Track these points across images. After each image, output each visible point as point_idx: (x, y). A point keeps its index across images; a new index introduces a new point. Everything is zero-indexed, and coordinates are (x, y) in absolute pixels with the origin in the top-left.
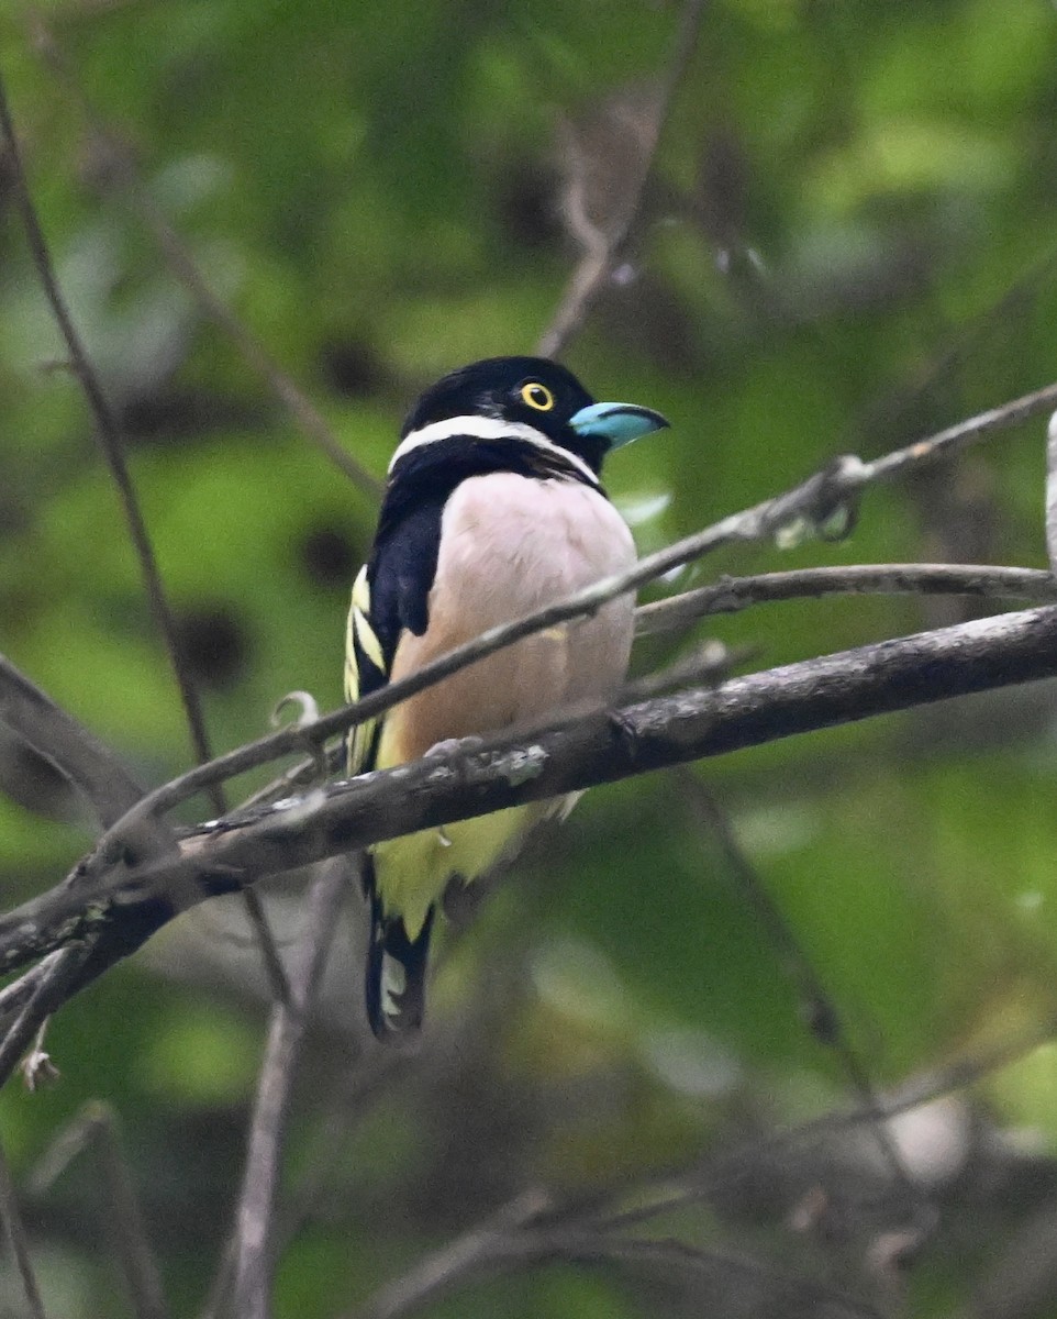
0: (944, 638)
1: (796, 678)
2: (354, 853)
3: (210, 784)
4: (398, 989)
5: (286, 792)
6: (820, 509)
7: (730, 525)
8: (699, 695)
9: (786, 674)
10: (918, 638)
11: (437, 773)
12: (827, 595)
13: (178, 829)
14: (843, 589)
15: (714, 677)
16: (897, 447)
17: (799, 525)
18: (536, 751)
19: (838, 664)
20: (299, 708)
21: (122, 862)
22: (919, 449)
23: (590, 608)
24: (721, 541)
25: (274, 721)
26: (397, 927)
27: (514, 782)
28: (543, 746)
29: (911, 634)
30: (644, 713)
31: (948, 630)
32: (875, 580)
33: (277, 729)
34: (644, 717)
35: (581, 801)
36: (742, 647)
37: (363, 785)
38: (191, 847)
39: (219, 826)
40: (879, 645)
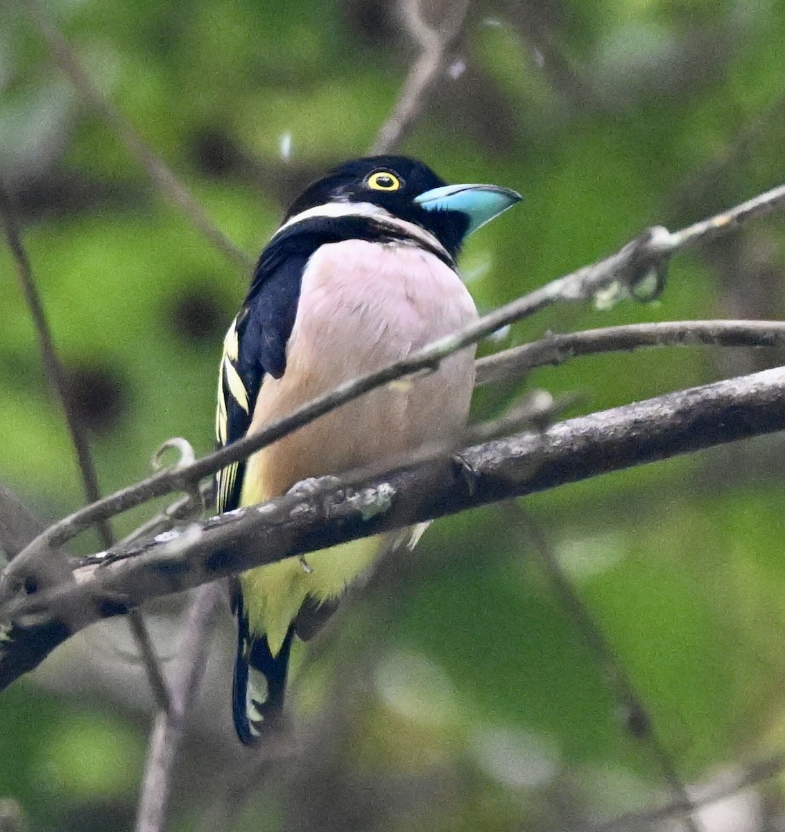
0: (742, 386)
1: (613, 422)
2: (225, 579)
3: (100, 519)
4: (261, 699)
5: (168, 527)
6: (633, 272)
7: (554, 288)
8: (529, 437)
9: (603, 418)
10: (720, 385)
11: (299, 509)
12: (640, 350)
13: (71, 560)
14: (653, 343)
15: (541, 422)
16: (700, 219)
17: (614, 288)
18: (385, 488)
19: (649, 409)
20: (176, 453)
21: (23, 589)
22: (719, 220)
23: (432, 363)
24: (547, 302)
25: (156, 465)
26: (261, 644)
27: (367, 516)
28: (391, 485)
29: (713, 382)
30: (480, 453)
31: (746, 378)
32: (681, 335)
33: (159, 470)
34: (480, 458)
35: (427, 531)
36: (567, 396)
37: (235, 520)
38: (84, 575)
39: (107, 557)
40: (685, 392)
